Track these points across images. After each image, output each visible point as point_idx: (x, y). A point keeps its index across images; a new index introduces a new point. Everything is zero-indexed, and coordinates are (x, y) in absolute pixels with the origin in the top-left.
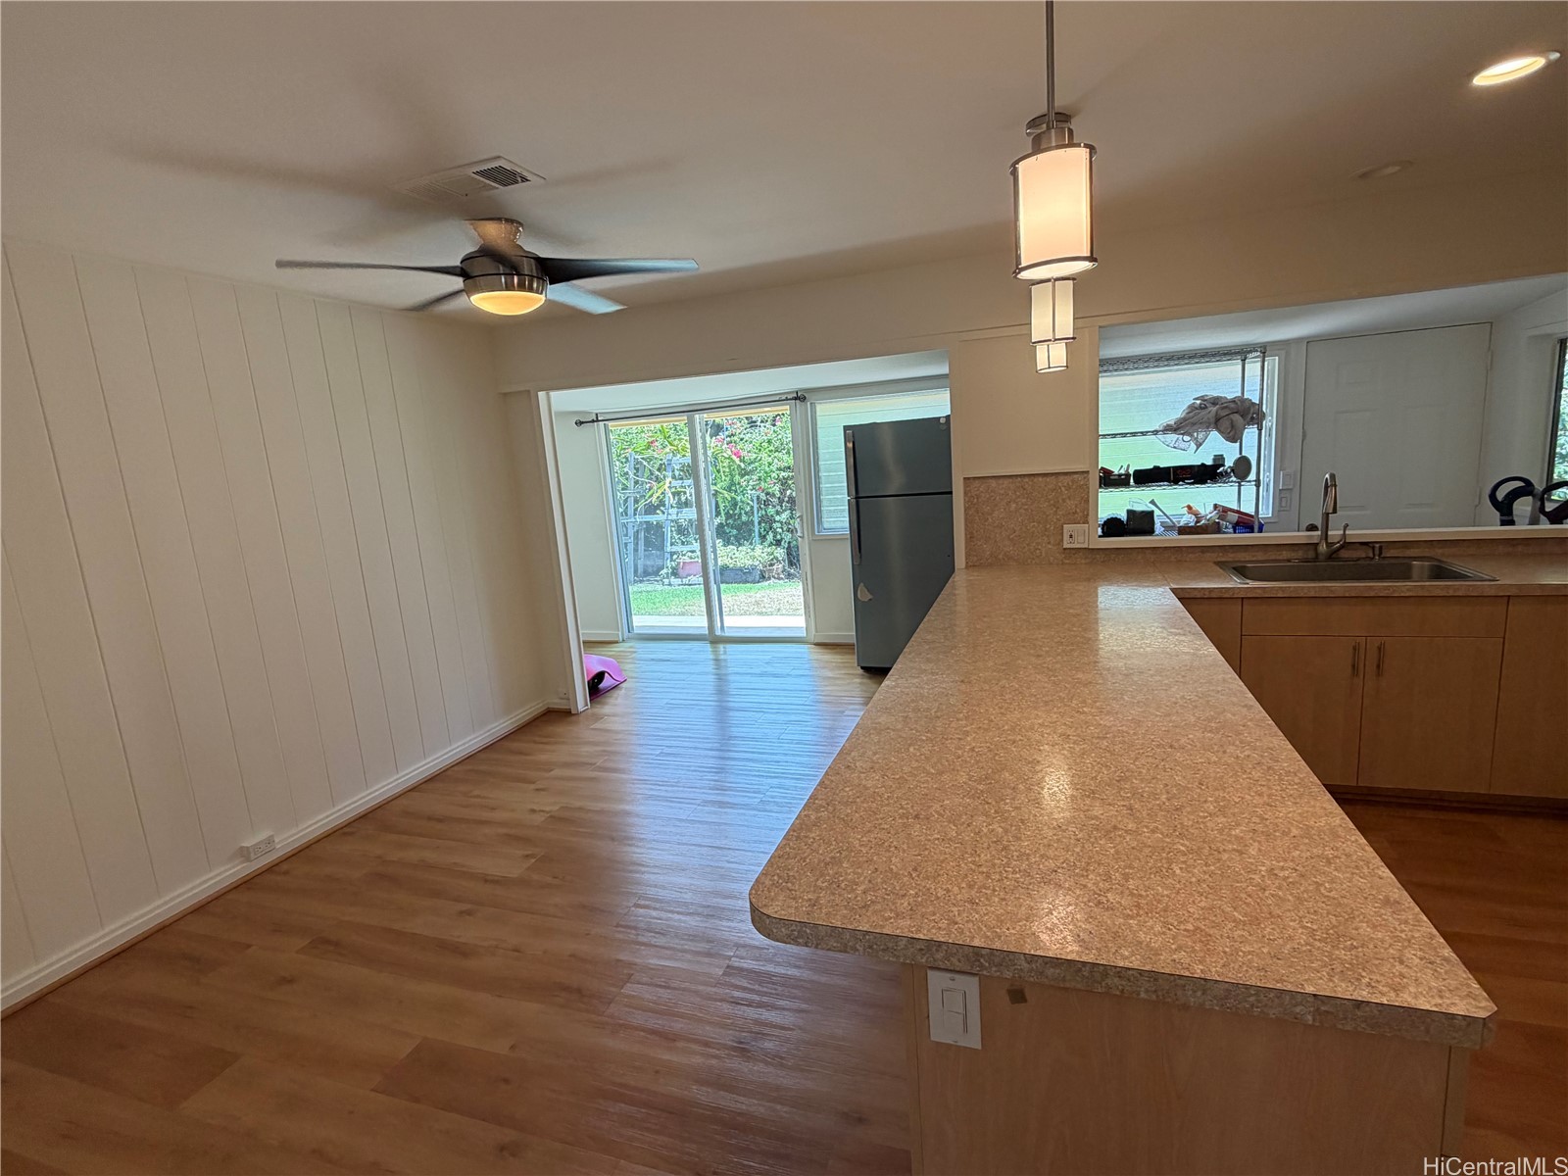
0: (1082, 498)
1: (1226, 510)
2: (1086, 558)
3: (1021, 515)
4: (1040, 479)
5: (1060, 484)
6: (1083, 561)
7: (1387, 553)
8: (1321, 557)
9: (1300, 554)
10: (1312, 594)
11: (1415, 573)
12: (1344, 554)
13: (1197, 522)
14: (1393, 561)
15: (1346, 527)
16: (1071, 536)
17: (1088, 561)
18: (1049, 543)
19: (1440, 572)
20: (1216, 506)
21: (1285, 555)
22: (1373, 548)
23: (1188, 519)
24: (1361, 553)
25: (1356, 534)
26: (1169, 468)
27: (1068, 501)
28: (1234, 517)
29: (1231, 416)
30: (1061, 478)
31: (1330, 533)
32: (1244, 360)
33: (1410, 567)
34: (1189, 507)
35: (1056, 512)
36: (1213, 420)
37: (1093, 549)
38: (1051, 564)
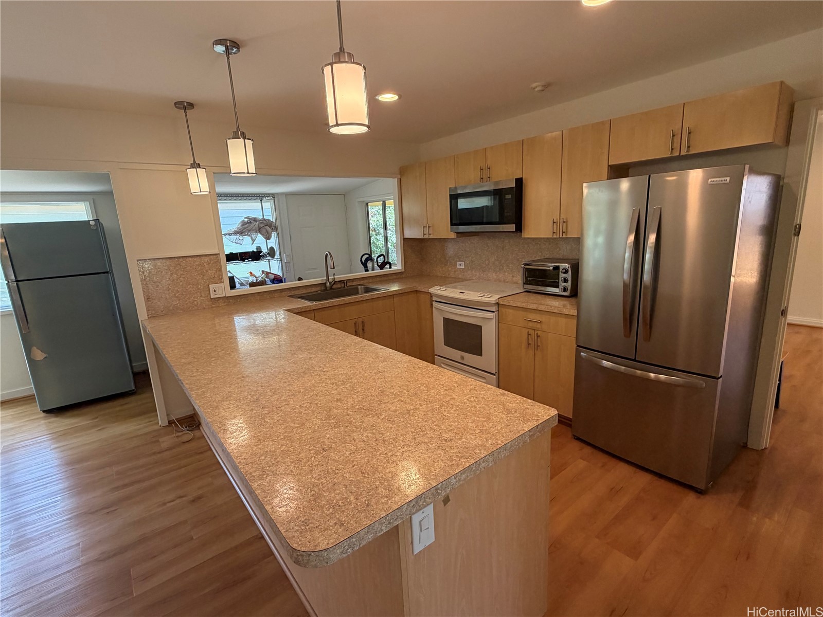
0: (217, 269)
1: (267, 273)
2: (224, 302)
3: (181, 281)
4: (190, 259)
5: (203, 262)
6: (223, 304)
7: (349, 284)
8: (328, 289)
9: (318, 289)
10: (339, 304)
11: (360, 291)
12: (334, 287)
13: (257, 280)
14: (351, 287)
15: (334, 274)
16: (215, 291)
17: (225, 304)
18: (201, 296)
19: (368, 290)
20: (263, 272)
21: (314, 289)
22: (344, 283)
23: (251, 279)
24: (339, 286)
25: (339, 277)
26: (237, 253)
27: (209, 271)
28: (272, 277)
29: (265, 227)
30: (203, 258)
31: (330, 278)
32: (261, 201)
33: (357, 289)
34: (251, 273)
35: (203, 279)
36: (258, 229)
37: (227, 297)
38: (204, 308)
